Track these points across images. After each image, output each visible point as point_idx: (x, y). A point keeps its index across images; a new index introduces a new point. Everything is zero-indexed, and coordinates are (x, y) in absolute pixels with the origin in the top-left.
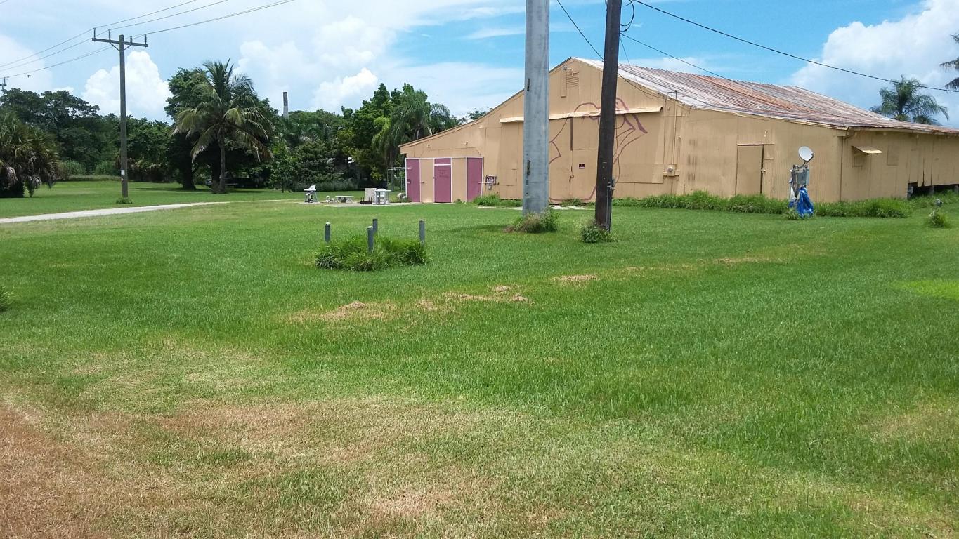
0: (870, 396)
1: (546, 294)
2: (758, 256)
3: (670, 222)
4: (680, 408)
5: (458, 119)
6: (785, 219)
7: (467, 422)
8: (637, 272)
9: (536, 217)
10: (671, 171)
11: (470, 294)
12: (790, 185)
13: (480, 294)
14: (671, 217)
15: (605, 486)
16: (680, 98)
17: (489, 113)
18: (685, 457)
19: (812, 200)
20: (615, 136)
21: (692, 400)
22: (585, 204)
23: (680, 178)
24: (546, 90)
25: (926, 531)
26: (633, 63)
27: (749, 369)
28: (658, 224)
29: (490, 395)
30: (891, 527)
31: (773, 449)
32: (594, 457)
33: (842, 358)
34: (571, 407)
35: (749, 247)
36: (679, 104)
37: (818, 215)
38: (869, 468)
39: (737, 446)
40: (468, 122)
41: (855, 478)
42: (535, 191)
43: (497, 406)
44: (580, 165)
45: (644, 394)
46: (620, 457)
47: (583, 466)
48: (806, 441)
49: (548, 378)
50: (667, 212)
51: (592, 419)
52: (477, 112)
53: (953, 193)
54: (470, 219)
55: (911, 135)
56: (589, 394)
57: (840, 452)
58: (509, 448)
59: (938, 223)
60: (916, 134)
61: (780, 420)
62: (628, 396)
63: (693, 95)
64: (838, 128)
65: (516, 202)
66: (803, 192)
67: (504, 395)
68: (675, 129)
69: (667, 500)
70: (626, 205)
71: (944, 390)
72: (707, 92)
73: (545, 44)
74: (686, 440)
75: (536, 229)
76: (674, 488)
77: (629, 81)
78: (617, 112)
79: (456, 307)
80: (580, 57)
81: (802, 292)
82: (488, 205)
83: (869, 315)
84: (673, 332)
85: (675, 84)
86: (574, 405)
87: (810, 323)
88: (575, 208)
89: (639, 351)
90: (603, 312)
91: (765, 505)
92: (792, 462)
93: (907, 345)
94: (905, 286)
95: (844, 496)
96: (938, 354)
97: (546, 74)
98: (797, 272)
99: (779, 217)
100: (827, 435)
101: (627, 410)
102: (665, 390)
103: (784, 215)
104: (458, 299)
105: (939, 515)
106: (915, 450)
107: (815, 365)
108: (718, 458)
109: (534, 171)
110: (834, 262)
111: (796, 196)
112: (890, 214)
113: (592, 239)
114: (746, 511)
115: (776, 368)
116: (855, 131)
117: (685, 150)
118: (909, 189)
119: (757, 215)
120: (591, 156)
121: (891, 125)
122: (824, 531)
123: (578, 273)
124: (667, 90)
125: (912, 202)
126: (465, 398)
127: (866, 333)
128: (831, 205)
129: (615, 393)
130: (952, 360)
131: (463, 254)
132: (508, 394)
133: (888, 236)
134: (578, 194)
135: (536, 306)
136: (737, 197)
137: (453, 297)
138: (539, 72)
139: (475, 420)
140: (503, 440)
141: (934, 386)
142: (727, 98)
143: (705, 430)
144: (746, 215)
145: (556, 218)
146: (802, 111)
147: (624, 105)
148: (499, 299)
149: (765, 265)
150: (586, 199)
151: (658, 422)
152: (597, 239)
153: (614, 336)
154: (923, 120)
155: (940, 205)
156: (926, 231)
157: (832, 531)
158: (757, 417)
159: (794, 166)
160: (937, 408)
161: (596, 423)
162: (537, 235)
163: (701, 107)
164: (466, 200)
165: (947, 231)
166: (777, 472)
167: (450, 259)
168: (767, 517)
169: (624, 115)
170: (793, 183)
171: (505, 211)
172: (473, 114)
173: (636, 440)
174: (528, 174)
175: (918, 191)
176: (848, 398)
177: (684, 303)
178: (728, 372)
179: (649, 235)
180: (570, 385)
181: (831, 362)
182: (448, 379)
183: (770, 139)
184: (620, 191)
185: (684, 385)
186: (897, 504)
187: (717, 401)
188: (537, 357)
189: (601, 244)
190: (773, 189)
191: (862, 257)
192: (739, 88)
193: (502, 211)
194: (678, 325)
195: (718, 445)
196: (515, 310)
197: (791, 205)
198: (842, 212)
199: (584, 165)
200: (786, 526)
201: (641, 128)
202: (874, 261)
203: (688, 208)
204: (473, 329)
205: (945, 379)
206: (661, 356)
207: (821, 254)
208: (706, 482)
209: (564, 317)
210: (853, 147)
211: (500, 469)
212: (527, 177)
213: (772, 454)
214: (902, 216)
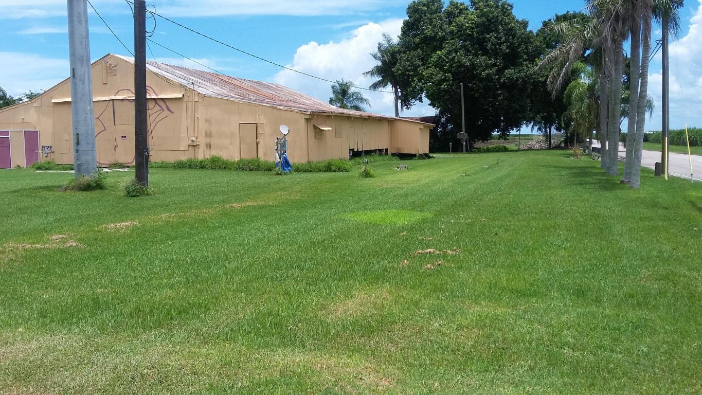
0: (326, 291)
1: (96, 239)
2: (256, 201)
3: (193, 179)
4: (201, 316)
5: (14, 99)
6: (273, 175)
7: (26, 349)
8: (170, 217)
9: (87, 178)
10: (193, 141)
11: (29, 244)
12: (275, 151)
13: (38, 243)
14: (195, 175)
15: (142, 382)
16: (196, 88)
17: (42, 94)
18: (204, 351)
19: (291, 162)
20: (148, 116)
21: (209, 308)
22: (128, 167)
23: (200, 146)
24: (89, 77)
25: (360, 377)
26: (159, 61)
27: (249, 282)
28: (186, 181)
29: (46, 325)
30: (339, 377)
31: (265, 336)
32: (134, 362)
33: (310, 267)
34: (116, 326)
35: (250, 195)
36: (196, 92)
37: (295, 171)
38: (326, 339)
39: (240, 338)
40: (24, 101)
41: (317, 348)
42: (84, 158)
43: (53, 333)
44: (122, 137)
45: (174, 309)
46: (154, 358)
47: (124, 370)
48: (287, 326)
49: (97, 305)
50: (193, 172)
51: (133, 333)
52: (32, 93)
53: (375, 155)
54: (28, 181)
55: (348, 118)
56: (131, 314)
57: (308, 331)
58: (62, 365)
59: (367, 175)
60: (351, 117)
61: (269, 314)
62: (161, 312)
63: (206, 87)
64: (304, 113)
65: (69, 166)
66: (284, 156)
67: (59, 323)
68: (194, 110)
69: (189, 385)
70: (161, 167)
71: (370, 282)
72: (215, 84)
73: (86, 42)
74: (205, 338)
75: (88, 188)
76: (195, 375)
77: (157, 74)
78: (148, 97)
79: (16, 255)
80: (116, 54)
81: (285, 224)
82: (45, 170)
83: (326, 237)
84: (196, 260)
85: (192, 78)
86: (118, 324)
87: (290, 245)
88: (120, 170)
89: (171, 277)
90: (143, 250)
91: (258, 376)
92: (277, 343)
93: (349, 255)
94: (348, 216)
95: (310, 361)
96: (367, 260)
97: (88, 66)
98: (282, 211)
99: (270, 174)
100: (300, 321)
101: (160, 322)
102: (189, 304)
103: (273, 172)
104: (18, 248)
105: (368, 365)
106: (354, 323)
107: (293, 274)
108: (227, 348)
109: (82, 142)
110: (305, 203)
111: (280, 158)
112: (340, 169)
113: (135, 194)
114: (246, 383)
115: (267, 279)
116: (314, 115)
117: (203, 126)
118: (349, 153)
119: (256, 172)
120: (130, 129)
121: (336, 112)
122: (297, 387)
123: (123, 221)
124: (186, 82)
125: (352, 161)
126: (24, 330)
127: (325, 249)
128: (303, 164)
129: (151, 311)
130: (375, 262)
131: (22, 211)
132: (62, 322)
133: (338, 184)
134: (122, 160)
135: (87, 249)
136: (241, 160)
137: (13, 247)
138: (82, 64)
139: (33, 346)
140: (58, 360)
141: (365, 280)
142: (230, 89)
143: (218, 329)
144: (247, 173)
145: (105, 179)
146: (281, 101)
147: (154, 92)
148: (55, 245)
149: (261, 207)
150: (129, 163)
151: (184, 328)
152: (138, 194)
153: (151, 267)
154: (357, 108)
155: (367, 163)
156: (360, 180)
157: (302, 386)
158: (254, 314)
159: (277, 138)
160: (366, 294)
161: (136, 335)
162: (88, 193)
163: (212, 96)
164: (26, 166)
165: (372, 179)
166: (267, 351)
167: (11, 215)
168: (260, 385)
169: (155, 99)
170: (277, 150)
171: (60, 174)
172: (29, 95)
173: (167, 344)
174: (78, 144)
175: (356, 154)
176: (313, 293)
177: (204, 238)
178: (235, 285)
179: (179, 189)
180: (115, 309)
181: (303, 271)
182: (9, 316)
183: (262, 120)
184: (155, 156)
185: (203, 298)
186: (343, 361)
187: (227, 307)
188: (88, 290)
189: (141, 197)
190: (265, 154)
191: (322, 199)
192: (237, 83)
193: (57, 174)
194: (199, 255)
195: (227, 339)
196: (69, 254)
197: (277, 165)
198: (309, 169)
199: (125, 137)
200: (272, 389)
201: (169, 110)
202: (330, 201)
203: (208, 168)
204: (32, 272)
205: (371, 275)
206: (187, 278)
207: (297, 198)
208: (218, 367)
209: (110, 256)
210: (314, 125)
211: (55, 383)
212: (77, 147)
213: (264, 340)
214: (346, 171)
